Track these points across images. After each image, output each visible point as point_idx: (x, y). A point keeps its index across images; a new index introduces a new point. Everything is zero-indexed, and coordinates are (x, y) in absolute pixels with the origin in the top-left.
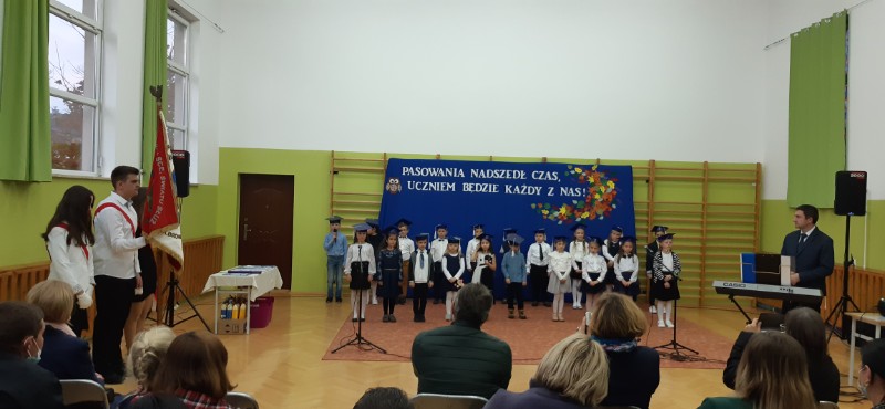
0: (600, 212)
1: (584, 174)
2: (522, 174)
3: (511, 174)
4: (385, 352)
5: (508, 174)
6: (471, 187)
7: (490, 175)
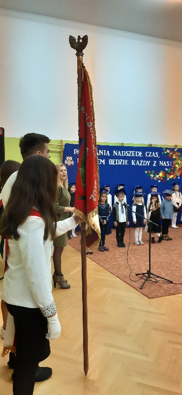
2: (140, 154)
3: (135, 153)
4: (172, 282)
6: (113, 162)
7: (124, 154)
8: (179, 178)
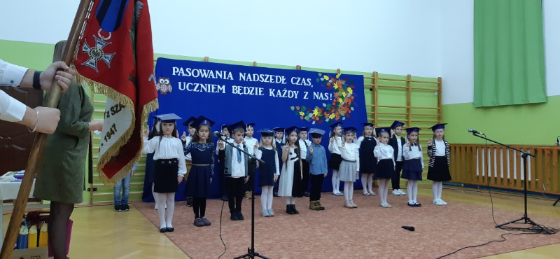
0: (343, 113)
1: (330, 81)
2: (283, 79)
3: (274, 78)
5: (271, 79)
6: (239, 90)
7: (256, 79)
8: (344, 118)
